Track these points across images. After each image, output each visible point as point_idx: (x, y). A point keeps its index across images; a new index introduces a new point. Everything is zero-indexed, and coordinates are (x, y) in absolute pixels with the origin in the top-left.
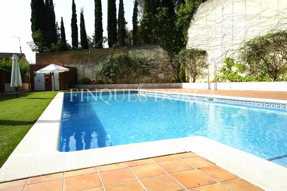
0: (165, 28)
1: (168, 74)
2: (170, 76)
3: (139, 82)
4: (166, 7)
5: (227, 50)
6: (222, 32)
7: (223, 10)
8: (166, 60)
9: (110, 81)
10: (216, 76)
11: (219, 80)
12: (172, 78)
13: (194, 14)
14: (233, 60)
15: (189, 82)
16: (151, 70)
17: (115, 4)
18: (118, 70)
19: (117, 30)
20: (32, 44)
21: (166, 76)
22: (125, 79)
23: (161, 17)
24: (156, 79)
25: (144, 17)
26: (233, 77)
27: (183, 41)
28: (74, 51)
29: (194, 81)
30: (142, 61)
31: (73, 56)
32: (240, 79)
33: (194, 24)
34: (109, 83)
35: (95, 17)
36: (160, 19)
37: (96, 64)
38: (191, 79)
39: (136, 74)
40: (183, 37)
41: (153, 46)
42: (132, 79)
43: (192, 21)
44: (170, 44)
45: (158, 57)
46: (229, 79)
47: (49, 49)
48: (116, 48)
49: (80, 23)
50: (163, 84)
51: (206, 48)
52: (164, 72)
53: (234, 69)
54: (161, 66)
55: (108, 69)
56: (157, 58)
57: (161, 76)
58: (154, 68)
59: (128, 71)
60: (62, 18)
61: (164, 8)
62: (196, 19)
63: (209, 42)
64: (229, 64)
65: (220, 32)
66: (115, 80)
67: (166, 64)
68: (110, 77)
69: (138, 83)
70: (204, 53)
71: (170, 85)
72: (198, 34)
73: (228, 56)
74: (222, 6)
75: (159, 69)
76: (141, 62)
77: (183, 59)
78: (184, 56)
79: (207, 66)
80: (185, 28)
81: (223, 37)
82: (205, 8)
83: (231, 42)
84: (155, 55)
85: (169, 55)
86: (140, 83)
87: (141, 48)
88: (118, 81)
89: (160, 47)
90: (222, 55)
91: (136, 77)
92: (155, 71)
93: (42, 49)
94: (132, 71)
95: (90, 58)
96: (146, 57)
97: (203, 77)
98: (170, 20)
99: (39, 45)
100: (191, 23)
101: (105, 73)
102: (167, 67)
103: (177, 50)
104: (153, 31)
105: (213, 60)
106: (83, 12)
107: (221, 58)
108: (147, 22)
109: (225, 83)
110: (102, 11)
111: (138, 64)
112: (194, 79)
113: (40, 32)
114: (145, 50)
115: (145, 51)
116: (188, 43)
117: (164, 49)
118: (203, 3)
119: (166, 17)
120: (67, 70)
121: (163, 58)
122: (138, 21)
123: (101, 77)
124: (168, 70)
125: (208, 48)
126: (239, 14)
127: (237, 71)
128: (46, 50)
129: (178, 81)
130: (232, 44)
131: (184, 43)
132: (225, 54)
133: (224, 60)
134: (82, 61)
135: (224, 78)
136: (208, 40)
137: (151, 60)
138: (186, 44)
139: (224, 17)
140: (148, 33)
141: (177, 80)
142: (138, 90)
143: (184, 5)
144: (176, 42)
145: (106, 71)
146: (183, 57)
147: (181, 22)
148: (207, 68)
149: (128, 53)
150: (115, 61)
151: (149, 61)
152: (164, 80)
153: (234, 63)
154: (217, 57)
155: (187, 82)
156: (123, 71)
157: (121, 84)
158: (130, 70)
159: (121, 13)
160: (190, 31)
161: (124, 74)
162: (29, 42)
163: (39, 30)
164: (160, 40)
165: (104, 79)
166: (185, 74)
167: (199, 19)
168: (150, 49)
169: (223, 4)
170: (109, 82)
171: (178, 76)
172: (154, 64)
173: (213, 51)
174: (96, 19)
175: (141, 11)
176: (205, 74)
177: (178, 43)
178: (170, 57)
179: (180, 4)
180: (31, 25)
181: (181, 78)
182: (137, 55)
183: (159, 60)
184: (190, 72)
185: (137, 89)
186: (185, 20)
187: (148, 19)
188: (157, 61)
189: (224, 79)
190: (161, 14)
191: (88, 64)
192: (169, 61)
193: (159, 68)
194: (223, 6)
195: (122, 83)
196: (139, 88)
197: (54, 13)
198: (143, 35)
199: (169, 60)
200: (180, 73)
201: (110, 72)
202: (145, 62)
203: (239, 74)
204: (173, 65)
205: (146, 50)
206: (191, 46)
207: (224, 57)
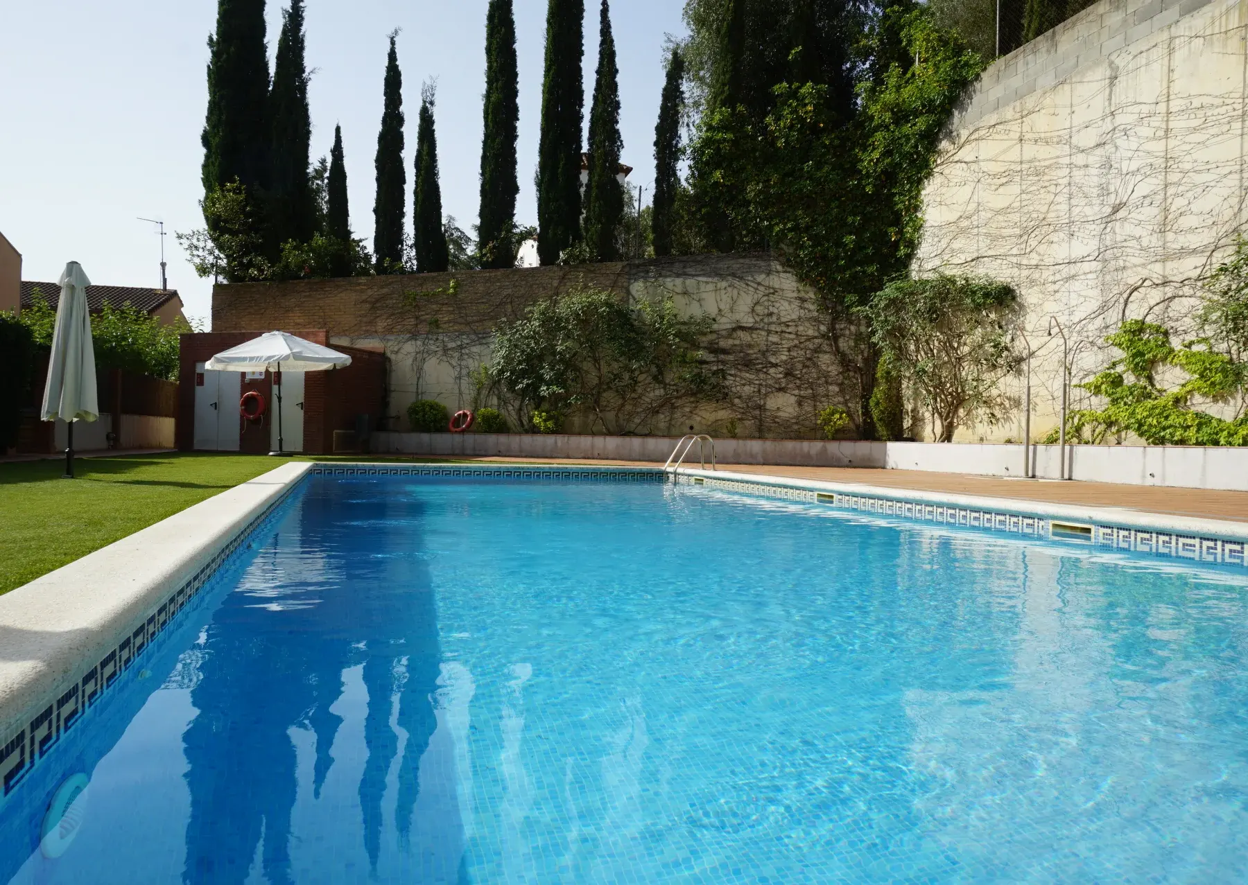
0: (810, 178)
1: (814, 397)
2: (825, 408)
3: (674, 431)
4: (816, 82)
5: (1133, 280)
6: (1104, 191)
7: (1112, 84)
8: (811, 332)
9: (537, 420)
10: (1067, 412)
11: (1087, 432)
12: (837, 416)
13: (956, 113)
14: (1166, 334)
15: (921, 440)
16: (735, 376)
17: (580, 69)
18: (577, 369)
19: (581, 185)
20: (201, 244)
21: (808, 407)
22: (610, 416)
23: (791, 127)
24: (754, 418)
25: (710, 128)
26: (1167, 418)
27: (896, 243)
28: (383, 277)
29: (947, 436)
30: (690, 334)
31: (377, 301)
32: (1205, 429)
33: (956, 158)
34: (534, 430)
35: (486, 126)
36: (787, 137)
37: (479, 338)
38: (932, 426)
39: (660, 392)
40: (897, 221)
41: (747, 261)
42: (643, 415)
43: (944, 145)
44: (831, 254)
45: (771, 314)
46: (1141, 429)
47: (273, 266)
48: (575, 267)
49: (415, 154)
50: (790, 445)
51: (1016, 271)
52: (799, 388)
53: (1171, 379)
54: (784, 358)
55: (533, 362)
56: (766, 321)
57: (784, 405)
58: (747, 366)
59: (626, 376)
60: (338, 130)
61: (807, 88)
62: (964, 134)
63: (1032, 242)
64: (1142, 354)
65: (1095, 191)
66: (562, 418)
67: (806, 349)
68: (539, 402)
69: (668, 435)
70: (1004, 297)
71: (824, 450)
72: (972, 207)
73: (1135, 313)
74: (1106, 64)
75: (772, 371)
76: (687, 334)
77: (893, 328)
78: (898, 311)
79: (1019, 360)
80: (909, 179)
81: (1108, 220)
82: (1016, 82)
83: (1155, 241)
84: (757, 303)
85: (823, 307)
86: (680, 436)
87: (689, 270)
88: (577, 420)
89: (779, 268)
90: (1104, 308)
91: (661, 406)
92: (750, 383)
93: (241, 264)
94: (641, 378)
95: (451, 313)
96: (713, 311)
97: (993, 415)
98: (837, 142)
99: (230, 248)
100: (939, 153)
101: (516, 383)
102: (810, 362)
103: (867, 284)
104: (752, 190)
105: (1055, 331)
106: (432, 103)
107: (1099, 322)
108: (726, 147)
109: (1119, 448)
110: (518, 101)
111: (671, 345)
112: (945, 424)
113: (237, 191)
114: (710, 280)
115: (711, 287)
116: (922, 252)
117: (801, 279)
118: (1003, 59)
119: (814, 129)
120: (344, 359)
121: (793, 321)
122: (680, 145)
123: (495, 401)
124: (819, 378)
125: (1025, 273)
126: (1206, 101)
127: (1189, 388)
128: (261, 271)
129: (867, 433)
130: (1160, 251)
131: (902, 251)
132: (1122, 300)
133: (1112, 332)
134: (417, 325)
135: (1110, 424)
136: (1026, 232)
137: (734, 330)
138: (910, 257)
139: (1120, 119)
140: (728, 203)
141: (858, 427)
142: (667, 467)
143: (905, 73)
144: (859, 247)
145: (523, 375)
146: (892, 319)
147: (888, 153)
148: (1019, 372)
149: (628, 293)
150: (565, 328)
151: (724, 333)
152: (796, 427)
153: (1172, 350)
154: (1077, 320)
155: (912, 440)
156: (600, 378)
157: (588, 434)
158: (633, 371)
159: (605, 110)
160: (930, 191)
161: (605, 391)
162: (188, 232)
163: (233, 181)
164: (782, 236)
165: (511, 408)
166: (899, 398)
167: (982, 132)
168: (734, 275)
169: (1115, 55)
170: (534, 426)
171: (866, 408)
172: (750, 346)
173: (1052, 288)
174: (487, 136)
175: (697, 104)
176: (1007, 403)
177: (870, 251)
178: (828, 318)
179: (885, 67)
180: (202, 160)
181: (880, 420)
182: (669, 304)
183: (773, 328)
184: (929, 392)
185: (664, 461)
186: (908, 140)
187: (729, 136)
188: (763, 333)
189: (1114, 429)
190: (791, 113)
191: (441, 337)
192: (823, 336)
193: (775, 365)
194: (1111, 63)
195: (593, 434)
196: (675, 461)
197: (307, 110)
198: (704, 211)
199: (823, 328)
200: (879, 393)
201: (541, 379)
202: (704, 339)
203: (1201, 404)
204: (843, 355)
205: (715, 279)
206: (937, 262)
207: (1113, 316)
